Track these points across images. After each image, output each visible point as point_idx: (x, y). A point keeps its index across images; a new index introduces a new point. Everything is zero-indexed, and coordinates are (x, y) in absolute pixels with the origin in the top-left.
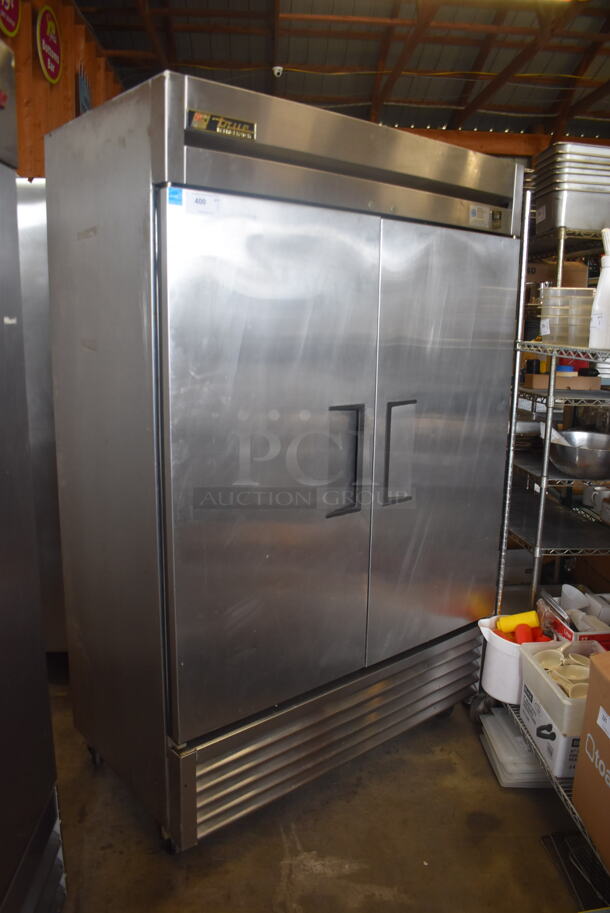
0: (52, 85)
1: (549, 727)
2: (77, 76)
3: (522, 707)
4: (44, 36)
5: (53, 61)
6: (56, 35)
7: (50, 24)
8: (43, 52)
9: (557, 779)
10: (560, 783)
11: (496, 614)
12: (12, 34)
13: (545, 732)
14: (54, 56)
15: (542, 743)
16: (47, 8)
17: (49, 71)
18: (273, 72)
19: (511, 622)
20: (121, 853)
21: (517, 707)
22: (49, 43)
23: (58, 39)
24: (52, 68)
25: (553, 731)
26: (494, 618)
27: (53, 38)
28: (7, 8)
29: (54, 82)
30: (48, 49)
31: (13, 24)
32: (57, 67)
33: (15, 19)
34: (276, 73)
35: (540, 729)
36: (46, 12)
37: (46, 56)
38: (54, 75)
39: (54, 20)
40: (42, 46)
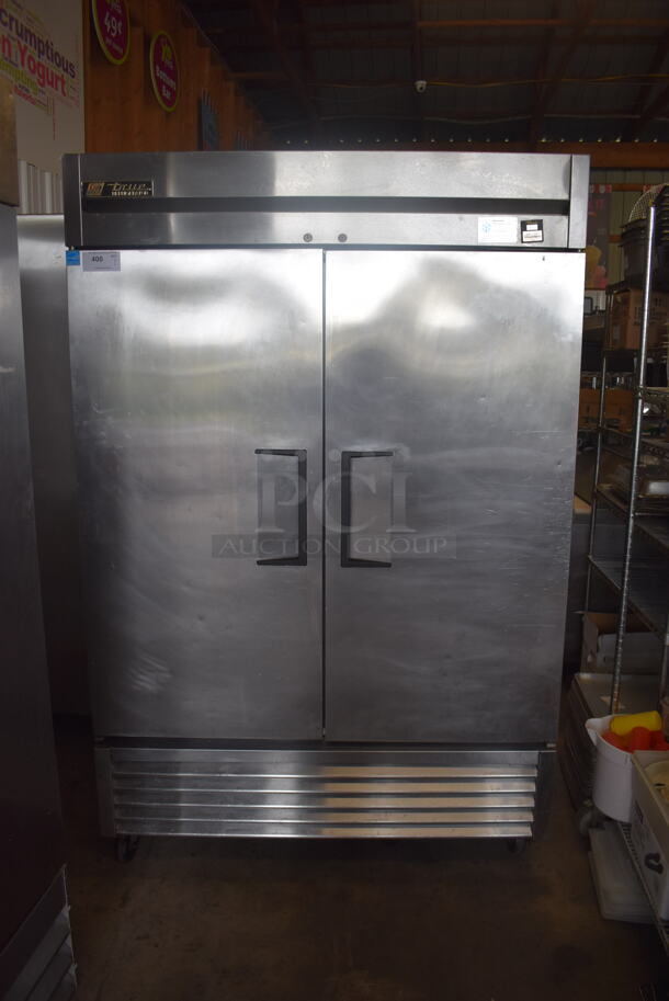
0: (168, 115)
1: (657, 857)
2: (199, 102)
3: (633, 828)
4: (158, 61)
5: (168, 88)
6: (173, 61)
7: (166, 49)
8: (157, 78)
9: (663, 921)
10: (666, 927)
11: (610, 714)
12: (120, 62)
13: (653, 862)
14: (171, 83)
15: (650, 874)
16: (162, 32)
17: (164, 98)
18: (415, 87)
19: (626, 724)
20: (156, 946)
21: (628, 826)
22: (163, 68)
23: (174, 65)
24: (168, 95)
25: (661, 861)
26: (609, 717)
27: (168, 63)
28: (114, 35)
29: (170, 110)
30: (162, 75)
31: (121, 51)
32: (174, 94)
33: (123, 46)
34: (418, 87)
35: (649, 857)
36: (160, 37)
37: (160, 83)
38: (169, 103)
39: (169, 44)
40: (155, 73)
